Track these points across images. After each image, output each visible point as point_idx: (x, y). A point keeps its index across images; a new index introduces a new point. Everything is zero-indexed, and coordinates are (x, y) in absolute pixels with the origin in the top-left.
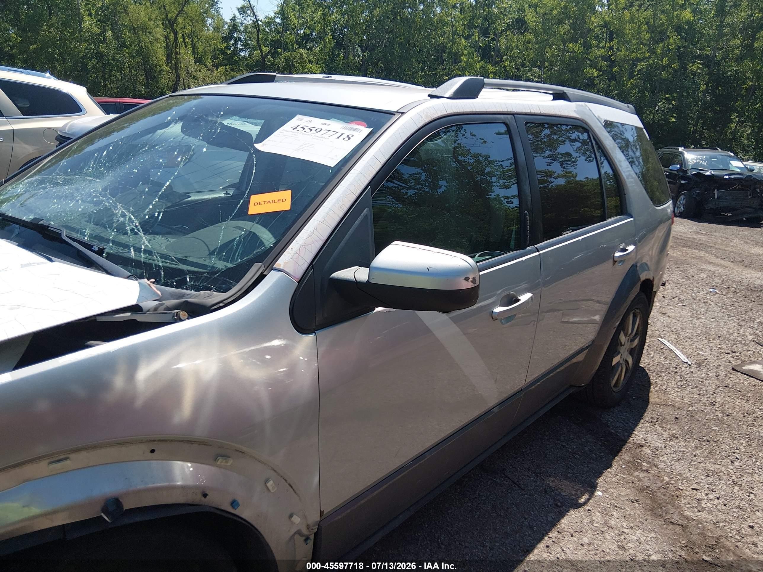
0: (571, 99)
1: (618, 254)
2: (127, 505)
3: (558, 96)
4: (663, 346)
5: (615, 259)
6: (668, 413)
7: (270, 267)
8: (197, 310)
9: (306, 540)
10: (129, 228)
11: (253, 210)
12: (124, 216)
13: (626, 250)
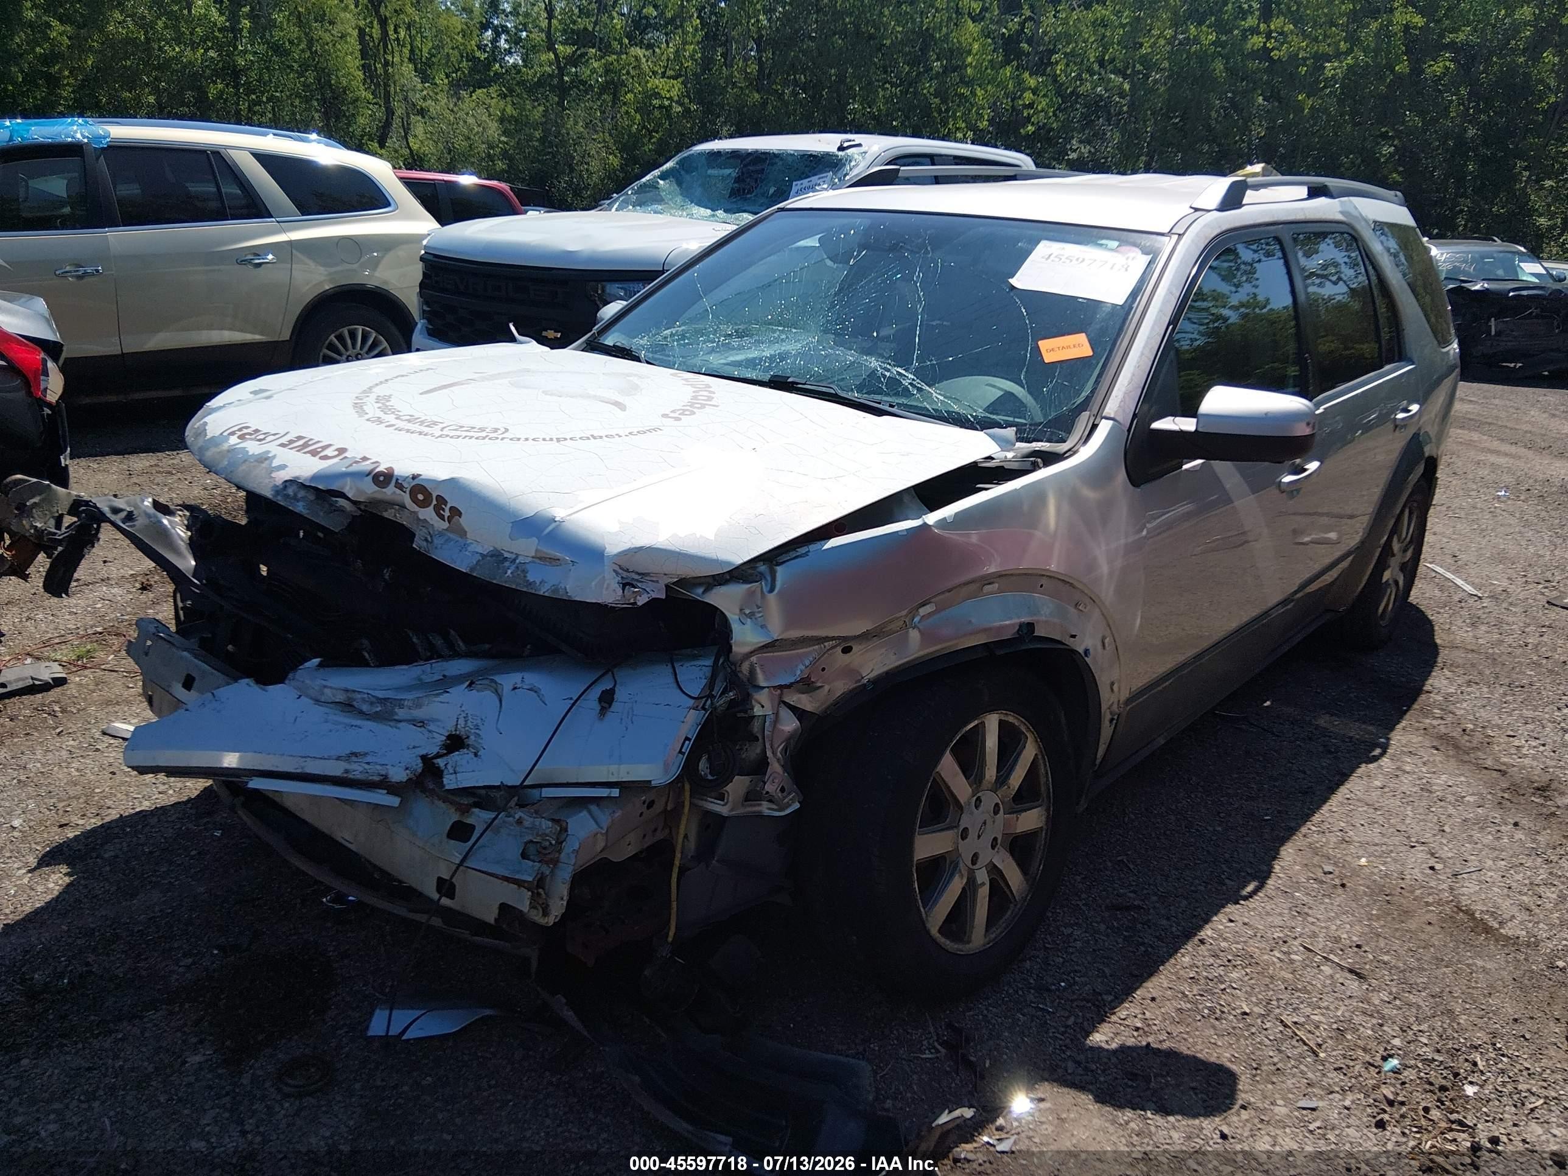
0: (1334, 194)
1: (1401, 416)
2: (1039, 632)
3: (1315, 192)
4: (1434, 574)
5: (1398, 423)
6: (1459, 656)
8: (1050, 458)
9: (1112, 720)
10: (906, 383)
11: (1048, 358)
12: (888, 370)
13: (1409, 411)
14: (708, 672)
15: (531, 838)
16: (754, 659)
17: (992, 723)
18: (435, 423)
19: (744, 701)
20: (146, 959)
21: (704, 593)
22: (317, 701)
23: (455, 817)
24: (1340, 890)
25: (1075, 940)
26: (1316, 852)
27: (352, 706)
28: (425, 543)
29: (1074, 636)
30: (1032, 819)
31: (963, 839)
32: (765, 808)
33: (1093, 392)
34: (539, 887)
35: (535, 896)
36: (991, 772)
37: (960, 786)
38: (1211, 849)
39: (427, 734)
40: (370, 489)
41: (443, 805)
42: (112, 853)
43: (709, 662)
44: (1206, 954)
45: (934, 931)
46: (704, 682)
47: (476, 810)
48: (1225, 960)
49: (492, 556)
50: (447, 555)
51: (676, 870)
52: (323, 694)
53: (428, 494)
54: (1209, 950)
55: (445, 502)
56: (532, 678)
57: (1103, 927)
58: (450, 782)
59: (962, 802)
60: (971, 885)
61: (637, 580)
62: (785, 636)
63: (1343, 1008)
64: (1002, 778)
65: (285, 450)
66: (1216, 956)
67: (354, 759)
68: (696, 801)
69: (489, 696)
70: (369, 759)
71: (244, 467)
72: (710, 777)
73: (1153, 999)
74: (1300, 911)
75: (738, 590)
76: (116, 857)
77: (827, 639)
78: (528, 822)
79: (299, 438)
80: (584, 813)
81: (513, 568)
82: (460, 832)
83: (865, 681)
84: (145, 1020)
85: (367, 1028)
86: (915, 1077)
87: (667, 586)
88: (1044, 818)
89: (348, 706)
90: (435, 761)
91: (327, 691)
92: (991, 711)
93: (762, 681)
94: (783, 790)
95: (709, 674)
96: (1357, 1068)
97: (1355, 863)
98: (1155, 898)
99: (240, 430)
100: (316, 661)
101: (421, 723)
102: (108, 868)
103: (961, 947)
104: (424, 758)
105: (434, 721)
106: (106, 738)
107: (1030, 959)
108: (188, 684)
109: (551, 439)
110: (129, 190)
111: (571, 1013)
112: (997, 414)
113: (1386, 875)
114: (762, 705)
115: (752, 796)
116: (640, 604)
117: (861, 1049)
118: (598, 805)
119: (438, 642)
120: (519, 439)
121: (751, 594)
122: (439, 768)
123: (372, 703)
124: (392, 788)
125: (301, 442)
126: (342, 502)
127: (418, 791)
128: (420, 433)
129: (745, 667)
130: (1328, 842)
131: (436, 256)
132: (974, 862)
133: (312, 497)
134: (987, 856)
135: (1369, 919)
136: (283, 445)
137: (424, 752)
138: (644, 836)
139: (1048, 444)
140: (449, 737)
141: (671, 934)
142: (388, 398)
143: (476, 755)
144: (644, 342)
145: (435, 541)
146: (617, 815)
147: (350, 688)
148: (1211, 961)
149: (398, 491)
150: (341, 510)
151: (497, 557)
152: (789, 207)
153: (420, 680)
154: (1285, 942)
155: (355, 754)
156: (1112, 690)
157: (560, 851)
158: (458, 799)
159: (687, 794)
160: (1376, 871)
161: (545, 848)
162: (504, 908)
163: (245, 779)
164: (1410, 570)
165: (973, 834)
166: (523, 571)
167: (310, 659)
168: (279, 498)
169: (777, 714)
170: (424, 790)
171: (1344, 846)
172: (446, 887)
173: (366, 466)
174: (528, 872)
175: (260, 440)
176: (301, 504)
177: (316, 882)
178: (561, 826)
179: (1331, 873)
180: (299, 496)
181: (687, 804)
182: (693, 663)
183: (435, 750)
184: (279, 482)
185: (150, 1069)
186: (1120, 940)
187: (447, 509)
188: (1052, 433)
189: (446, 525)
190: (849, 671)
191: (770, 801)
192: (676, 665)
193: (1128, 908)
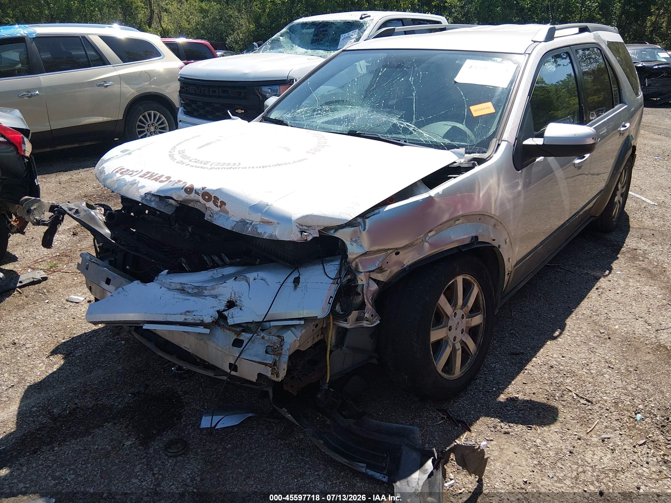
1: (622, 129)
2: (480, 240)
4: (633, 197)
5: (621, 132)
7: (500, 140)
8: (480, 161)
9: (508, 274)
10: (411, 129)
11: (475, 114)
12: (403, 124)
13: (626, 126)
14: (338, 267)
15: (269, 344)
16: (357, 260)
17: (460, 279)
18: (207, 162)
19: (354, 279)
20: (100, 400)
21: (334, 232)
22: (169, 289)
23: (235, 337)
24: (608, 340)
25: (497, 369)
26: (596, 324)
27: (184, 290)
28: (210, 218)
29: (494, 240)
30: (477, 320)
31: (450, 331)
32: (365, 324)
33: (497, 129)
34: (274, 365)
35: (273, 369)
36: (460, 302)
37: (448, 309)
38: (550, 325)
39: (218, 301)
40: (184, 195)
41: (229, 332)
42: (79, 354)
43: (338, 263)
44: (554, 372)
45: (440, 371)
46: (336, 272)
47: (243, 333)
48: (563, 374)
49: (241, 222)
50: (220, 222)
51: (328, 352)
52: (171, 286)
53: (210, 196)
54: (555, 370)
55: (218, 199)
56: (262, 274)
57: (508, 363)
58: (231, 322)
59: (449, 315)
60: (454, 350)
61: (306, 229)
62: (371, 250)
63: (616, 393)
64: (465, 304)
65: (143, 179)
66: (559, 373)
67: (188, 314)
68: (335, 323)
69: (244, 283)
70: (194, 313)
71: (125, 188)
72: (341, 313)
73: (534, 394)
74: (592, 351)
75: (349, 230)
76: (81, 355)
77: (389, 249)
78: (267, 337)
79: (148, 173)
80: (290, 332)
81: (251, 227)
82: (238, 343)
83: (405, 266)
84: (105, 427)
85: (200, 424)
86: (436, 433)
87: (319, 231)
88: (482, 319)
89: (182, 290)
90: (223, 313)
91: (173, 284)
92: (459, 275)
93: (361, 269)
94: (372, 316)
95: (338, 268)
96: (625, 419)
97: (614, 328)
98: (529, 349)
99: (120, 170)
100: (166, 271)
101: (215, 297)
102: (78, 361)
103: (450, 376)
104: (218, 311)
105: (220, 295)
106: (68, 303)
107: (478, 379)
108: (108, 282)
109: (260, 167)
110: (46, 55)
111: (290, 415)
112: (454, 141)
113: (627, 333)
114: (362, 279)
115: (359, 319)
116: (309, 240)
117: (411, 422)
118: (295, 328)
119: (216, 258)
120: (246, 168)
121: (355, 232)
122: (225, 316)
123: (193, 289)
124: (206, 326)
125: (149, 175)
126: (171, 201)
127: (217, 327)
128: (202, 168)
129: (354, 264)
130: (600, 319)
131: (185, 78)
132: (454, 340)
133: (158, 200)
134: (460, 337)
135: (622, 353)
136: (141, 176)
137: (218, 309)
138: (314, 339)
139: (478, 154)
140: (228, 302)
141: (328, 379)
142: (183, 151)
143: (241, 309)
144: (289, 116)
145: (215, 216)
146: (303, 331)
147: (182, 282)
148: (557, 375)
149: (197, 195)
150: (171, 205)
151: (244, 222)
152: (347, 49)
153: (212, 277)
154: (588, 365)
155: (188, 312)
156: (509, 261)
157: (282, 350)
158: (235, 329)
159: (331, 320)
160: (623, 331)
161: (275, 349)
162: (260, 375)
163: (141, 325)
164: (625, 196)
165: (453, 329)
166: (256, 228)
167: (163, 271)
168: (143, 201)
169: (368, 284)
170: (219, 325)
171: (608, 320)
172: (233, 367)
173: (180, 185)
174: (269, 359)
175: (130, 175)
176: (153, 203)
177: (169, 361)
178: (281, 339)
179: (603, 333)
180: (152, 199)
181: (332, 324)
182: (331, 264)
183: (222, 308)
184: (143, 194)
185: (110, 448)
186: (517, 368)
187: (219, 202)
188: (480, 149)
189: (219, 209)
190: (398, 263)
191: (367, 321)
192: (324, 265)
193: (518, 354)
